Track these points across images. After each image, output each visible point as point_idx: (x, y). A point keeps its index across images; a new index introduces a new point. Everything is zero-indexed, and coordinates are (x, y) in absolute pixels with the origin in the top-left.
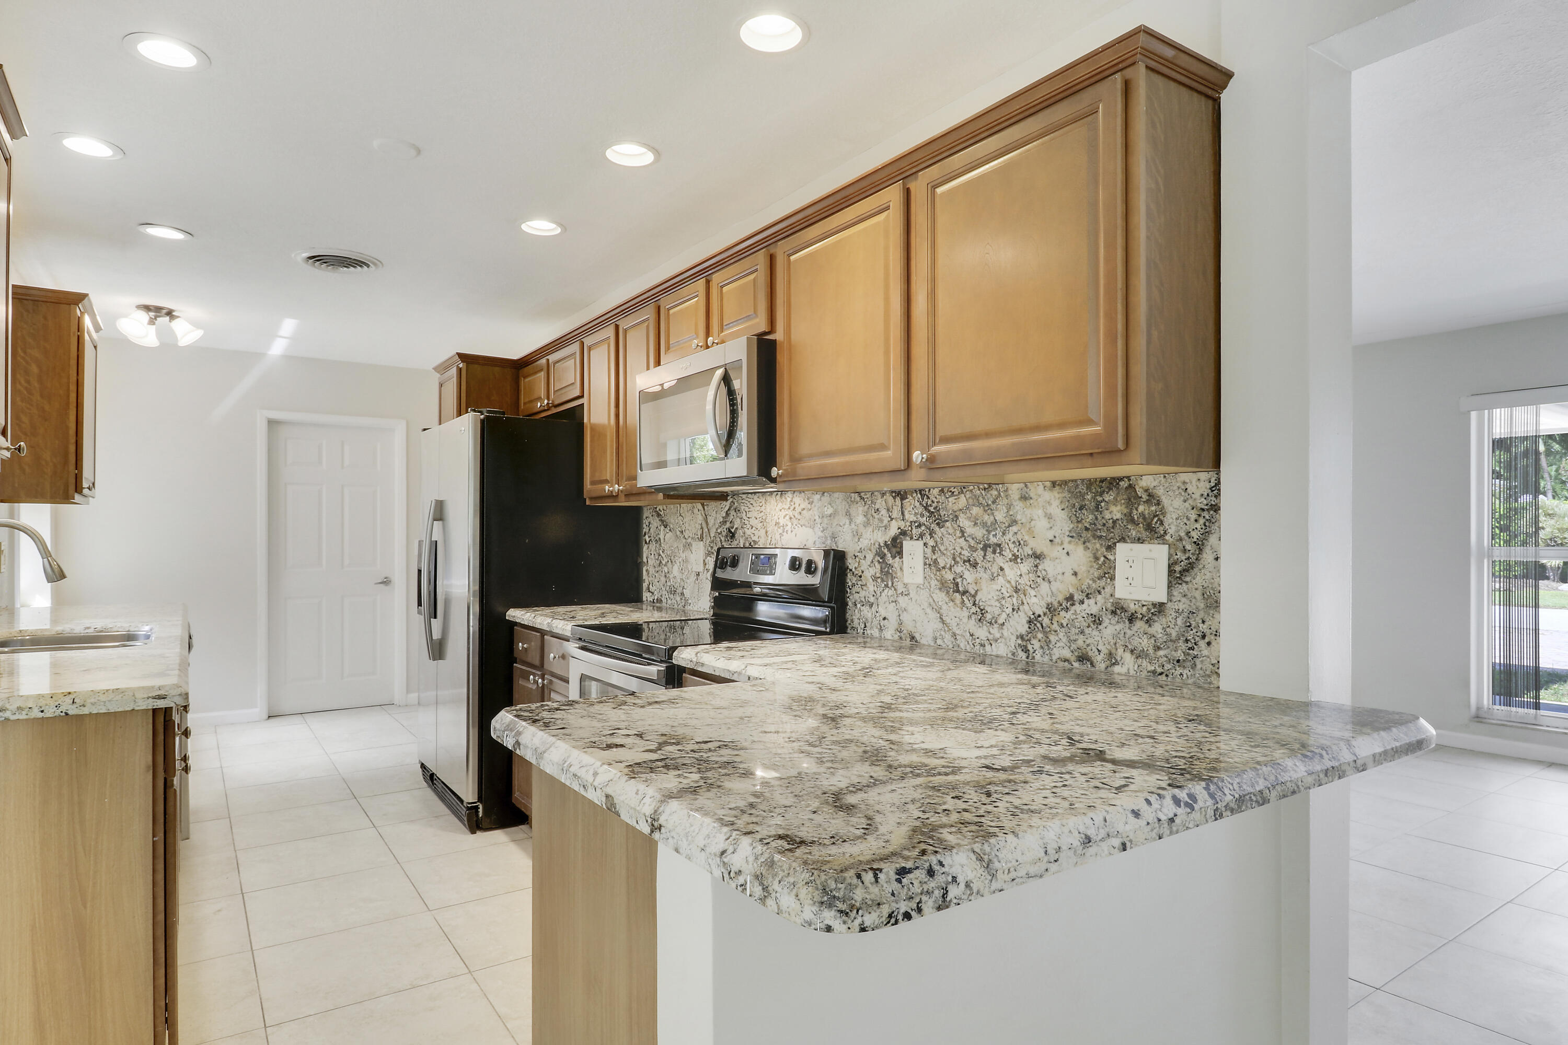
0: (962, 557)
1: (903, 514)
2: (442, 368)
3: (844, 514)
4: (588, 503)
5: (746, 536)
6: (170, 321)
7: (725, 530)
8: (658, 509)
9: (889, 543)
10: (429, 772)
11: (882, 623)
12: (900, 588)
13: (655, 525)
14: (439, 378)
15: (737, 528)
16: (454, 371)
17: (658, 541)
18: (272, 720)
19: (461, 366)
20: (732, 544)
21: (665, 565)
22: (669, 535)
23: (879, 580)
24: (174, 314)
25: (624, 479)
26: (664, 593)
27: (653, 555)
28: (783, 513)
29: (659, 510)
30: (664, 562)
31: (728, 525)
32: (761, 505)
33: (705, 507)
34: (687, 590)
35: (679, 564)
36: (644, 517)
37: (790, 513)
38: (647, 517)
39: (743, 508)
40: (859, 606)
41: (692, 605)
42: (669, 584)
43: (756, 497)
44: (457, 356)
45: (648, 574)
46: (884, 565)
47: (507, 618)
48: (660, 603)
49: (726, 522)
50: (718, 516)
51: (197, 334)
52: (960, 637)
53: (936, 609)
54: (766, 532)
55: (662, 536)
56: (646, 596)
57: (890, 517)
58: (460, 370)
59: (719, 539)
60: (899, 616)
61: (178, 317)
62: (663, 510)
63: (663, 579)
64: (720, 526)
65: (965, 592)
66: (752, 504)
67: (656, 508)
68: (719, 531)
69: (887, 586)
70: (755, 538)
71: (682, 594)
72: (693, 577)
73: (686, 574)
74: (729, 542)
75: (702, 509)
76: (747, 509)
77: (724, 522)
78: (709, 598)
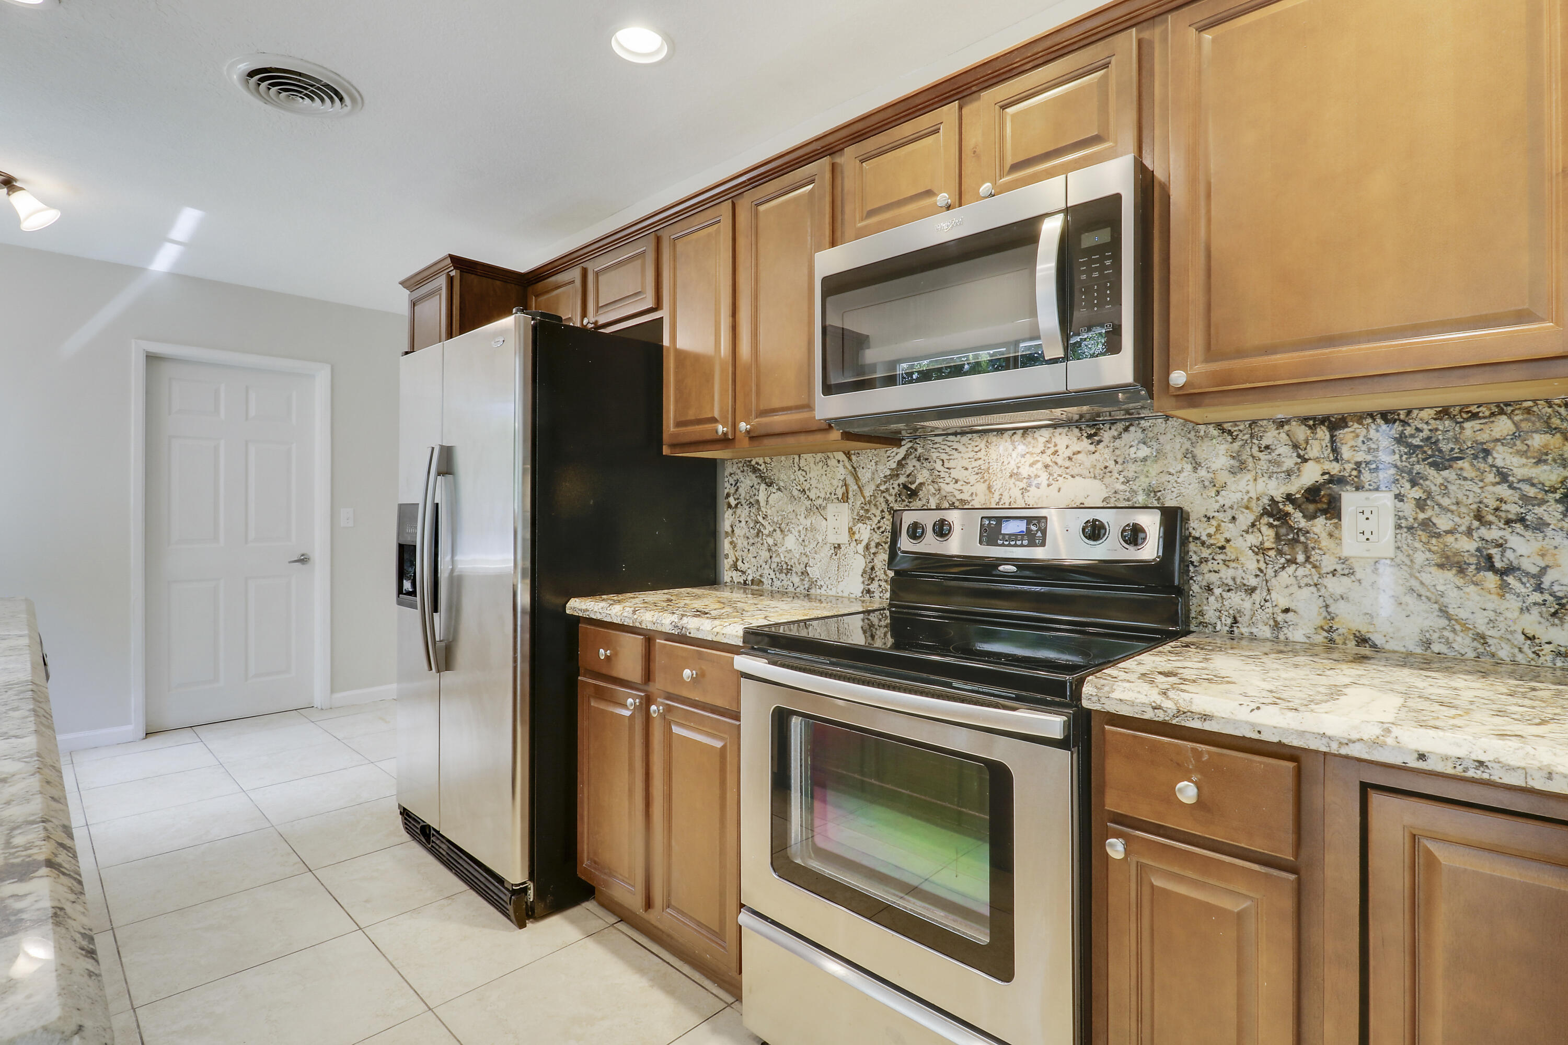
0: (1503, 515)
1: (1335, 450)
2: (413, 283)
3: (1180, 456)
4: (666, 451)
5: (943, 493)
6: (8, 194)
7: (896, 486)
8: (753, 463)
9: (1298, 496)
10: (419, 823)
11: (1280, 618)
12: (1328, 564)
13: (749, 483)
14: (409, 295)
15: (921, 484)
16: (442, 281)
17: (754, 504)
18: (152, 739)
19: (453, 273)
20: (911, 505)
21: (768, 535)
22: (776, 497)
23: (1272, 553)
24: (15, 184)
25: (753, 415)
26: (766, 572)
27: (743, 523)
28: (1029, 459)
29: (757, 463)
30: (766, 532)
31: (902, 479)
32: (977, 449)
33: (854, 458)
34: (814, 569)
35: (797, 534)
36: (727, 473)
37: (1047, 459)
38: (731, 474)
39: (934, 455)
40: (1217, 591)
41: (825, 587)
42: (775, 559)
43: (965, 439)
44: (449, 261)
45: (735, 547)
46: (1283, 531)
47: (568, 612)
48: (758, 585)
49: (898, 475)
50: (880, 467)
51: (50, 216)
52: (1495, 641)
53: (1427, 597)
54: (989, 488)
55: (762, 497)
56: (727, 575)
57: (1299, 456)
58: (451, 280)
59: (882, 500)
60: (1327, 606)
61: (21, 189)
62: (765, 463)
63: (765, 554)
64: (885, 482)
65: (1510, 570)
66: (956, 450)
67: (750, 461)
68: (883, 488)
69: (1293, 561)
70: (965, 496)
71: (804, 573)
72: (827, 551)
73: (812, 546)
74: (905, 503)
75: (846, 460)
76: (944, 457)
77: (895, 475)
78: (861, 579)
